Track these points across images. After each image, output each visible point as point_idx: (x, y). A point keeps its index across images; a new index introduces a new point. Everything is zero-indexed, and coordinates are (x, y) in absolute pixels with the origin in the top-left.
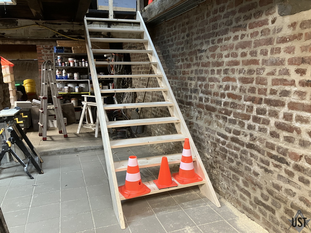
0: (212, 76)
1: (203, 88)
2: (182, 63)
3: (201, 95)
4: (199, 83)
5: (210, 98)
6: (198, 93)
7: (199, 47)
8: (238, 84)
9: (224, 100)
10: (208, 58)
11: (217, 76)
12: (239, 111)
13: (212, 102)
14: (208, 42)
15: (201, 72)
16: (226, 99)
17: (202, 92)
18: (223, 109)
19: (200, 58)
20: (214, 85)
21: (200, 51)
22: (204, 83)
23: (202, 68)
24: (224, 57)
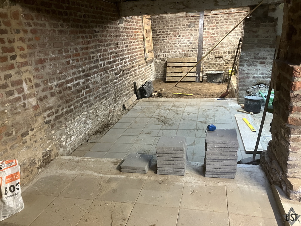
0: (105, 48)
1: (101, 58)
2: (83, 40)
3: (100, 62)
4: (99, 54)
5: (105, 62)
6: (99, 62)
7: (95, 29)
8: (114, 50)
9: (111, 60)
10: (101, 37)
11: (106, 48)
12: (116, 63)
13: (106, 65)
14: (99, 26)
15: (99, 46)
16: (112, 60)
17: (101, 60)
18: (112, 65)
19: (96, 36)
20: (106, 53)
21: (96, 32)
22: (102, 54)
23: (99, 44)
24: (108, 37)
